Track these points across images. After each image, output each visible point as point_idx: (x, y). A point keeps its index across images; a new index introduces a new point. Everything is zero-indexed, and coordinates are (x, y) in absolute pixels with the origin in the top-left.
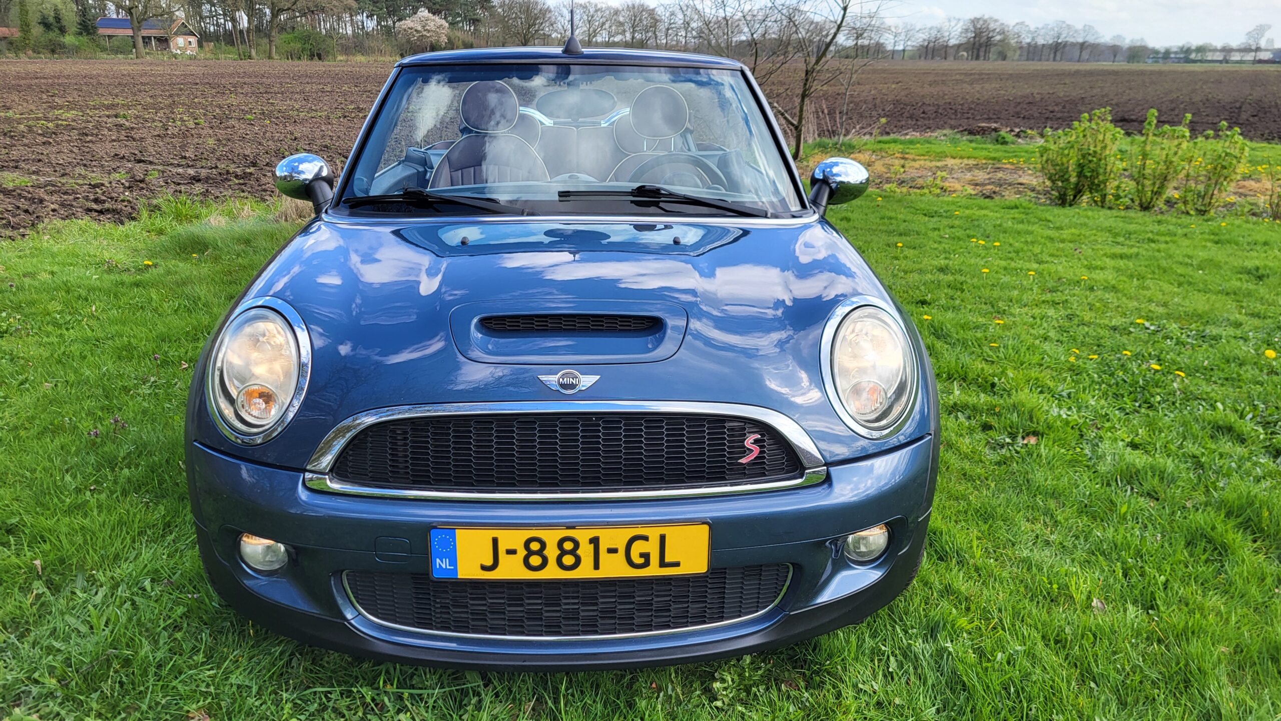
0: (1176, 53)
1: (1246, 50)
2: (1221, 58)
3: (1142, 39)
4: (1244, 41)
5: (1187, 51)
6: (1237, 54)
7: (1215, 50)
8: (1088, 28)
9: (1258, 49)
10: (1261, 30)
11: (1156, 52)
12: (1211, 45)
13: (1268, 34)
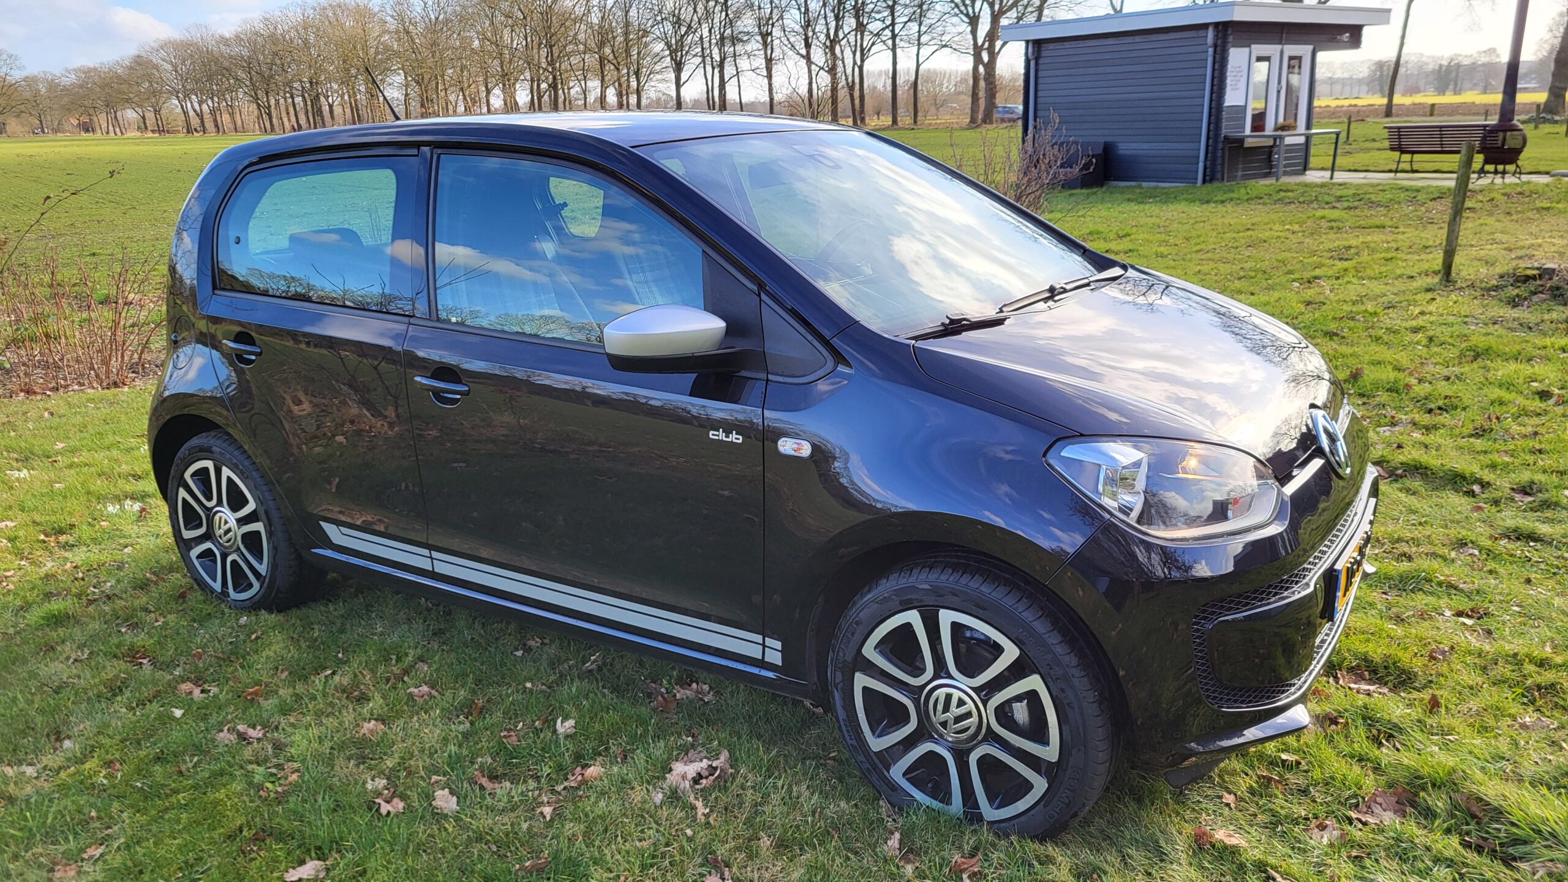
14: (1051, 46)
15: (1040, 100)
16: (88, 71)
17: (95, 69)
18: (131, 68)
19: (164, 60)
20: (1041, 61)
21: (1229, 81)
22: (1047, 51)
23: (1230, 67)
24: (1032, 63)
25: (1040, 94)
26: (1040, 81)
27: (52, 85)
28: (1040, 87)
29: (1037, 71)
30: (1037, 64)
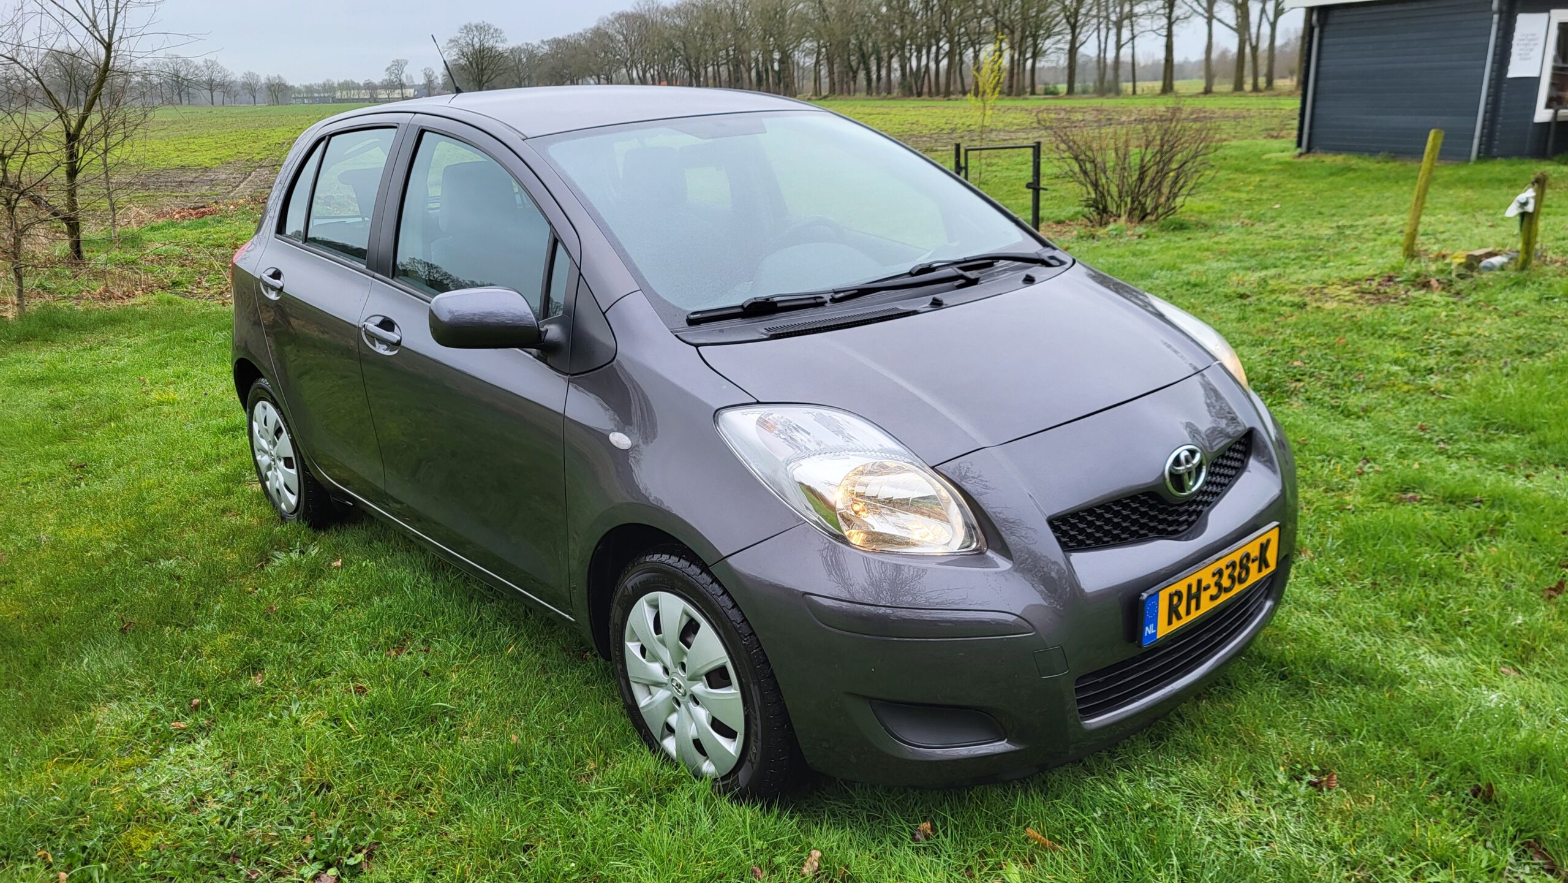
0: (318, 92)
1: (390, 86)
2: (368, 97)
3: (279, 77)
4: (387, 78)
5: (329, 88)
6: (383, 91)
7: (358, 87)
8: (211, 65)
9: (402, 86)
10: (399, 65)
11: (299, 92)
12: (353, 83)
13: (407, 70)
14: (1337, 13)
15: (1321, 69)
16: (557, 42)
17: (564, 40)
18: (592, 39)
19: (618, 32)
20: (1326, 29)
21: (1515, 50)
22: (1335, 18)
23: (1517, 35)
24: (1316, 32)
25: (1323, 62)
26: (1324, 49)
27: (531, 55)
28: (1324, 55)
29: (1320, 39)
30: (1321, 32)
